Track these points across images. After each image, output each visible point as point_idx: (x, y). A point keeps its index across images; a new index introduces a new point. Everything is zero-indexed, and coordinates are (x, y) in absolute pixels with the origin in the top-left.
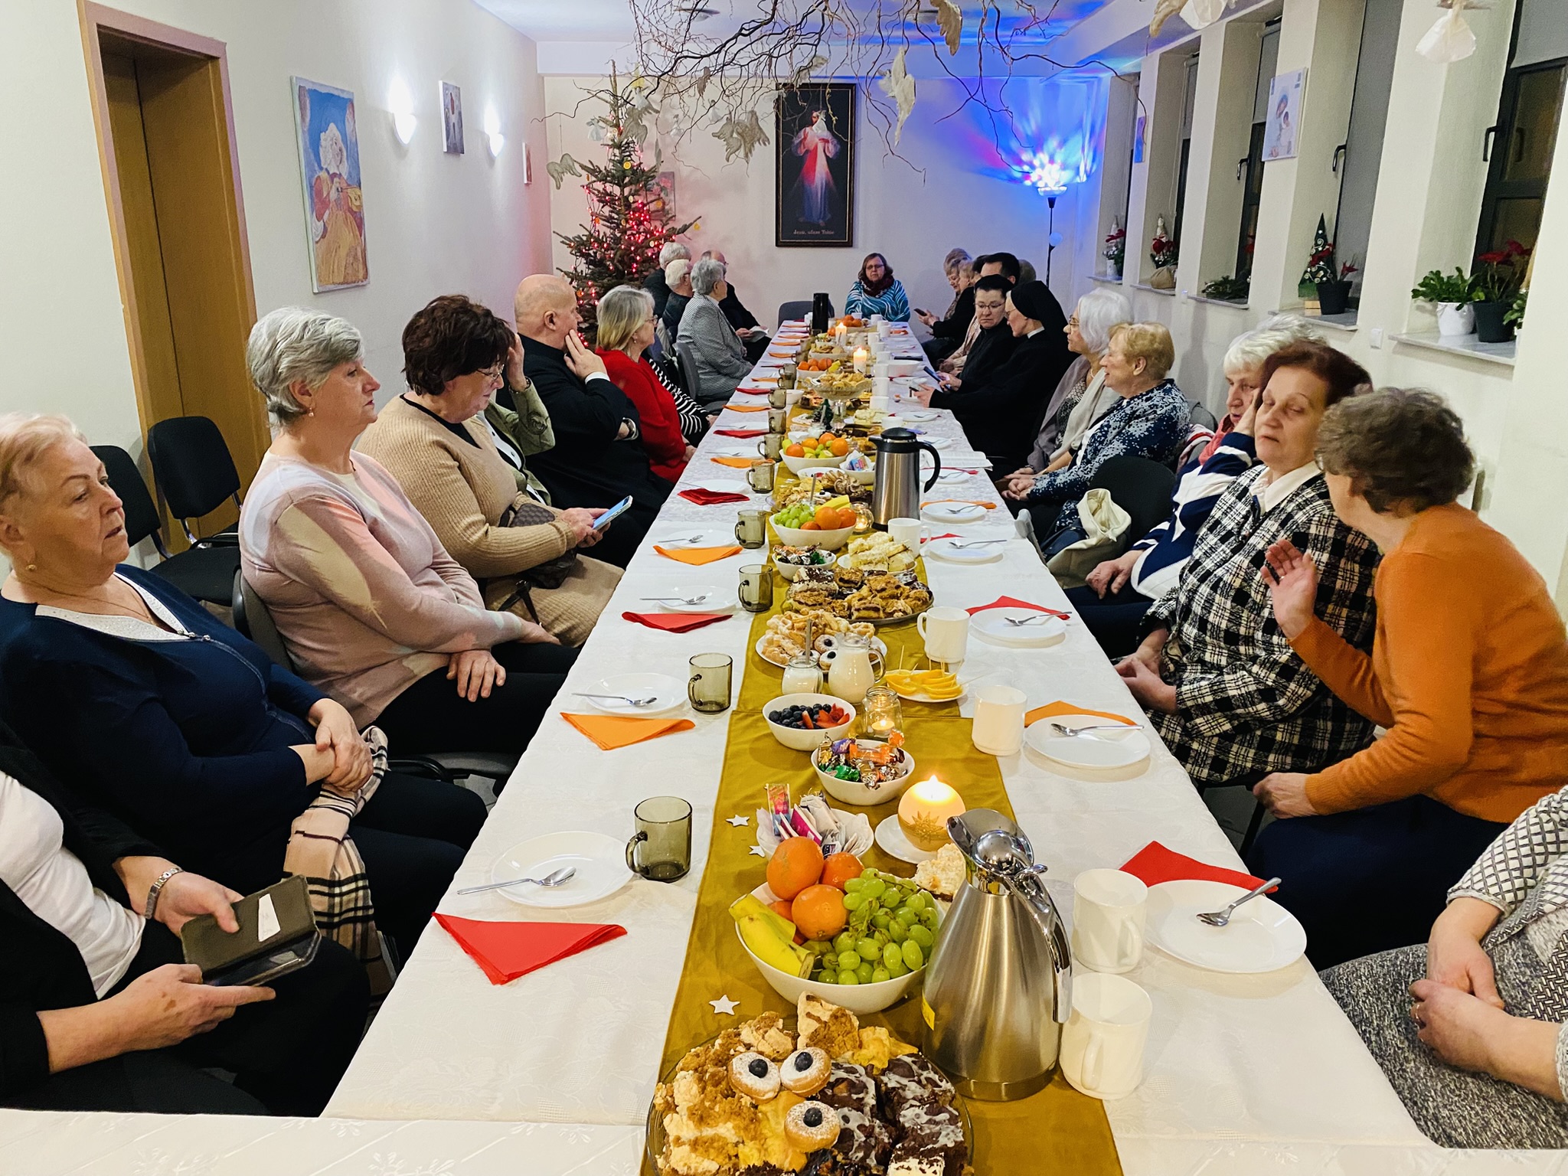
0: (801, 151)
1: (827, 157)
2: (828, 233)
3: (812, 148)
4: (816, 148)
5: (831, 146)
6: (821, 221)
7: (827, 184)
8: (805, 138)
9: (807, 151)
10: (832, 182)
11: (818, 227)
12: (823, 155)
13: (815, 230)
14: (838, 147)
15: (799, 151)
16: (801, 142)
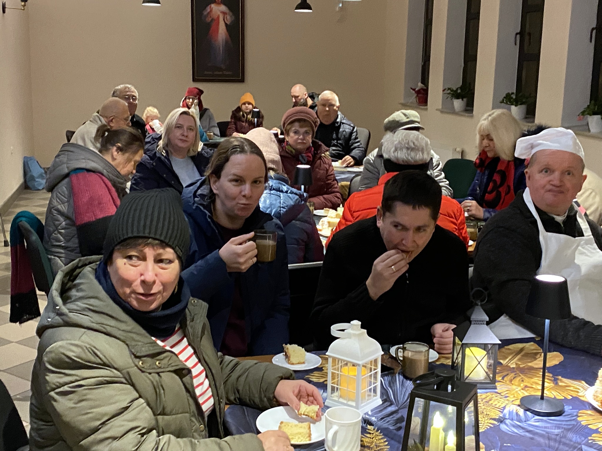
0: (209, 20)
1: (226, 24)
2: (227, 73)
3: (215, 17)
4: (218, 17)
5: (228, 17)
6: (223, 66)
7: (227, 42)
8: (211, 11)
9: (212, 20)
10: (229, 40)
11: (220, 69)
12: (223, 22)
13: (219, 71)
14: (233, 17)
15: (207, 19)
16: (209, 13)
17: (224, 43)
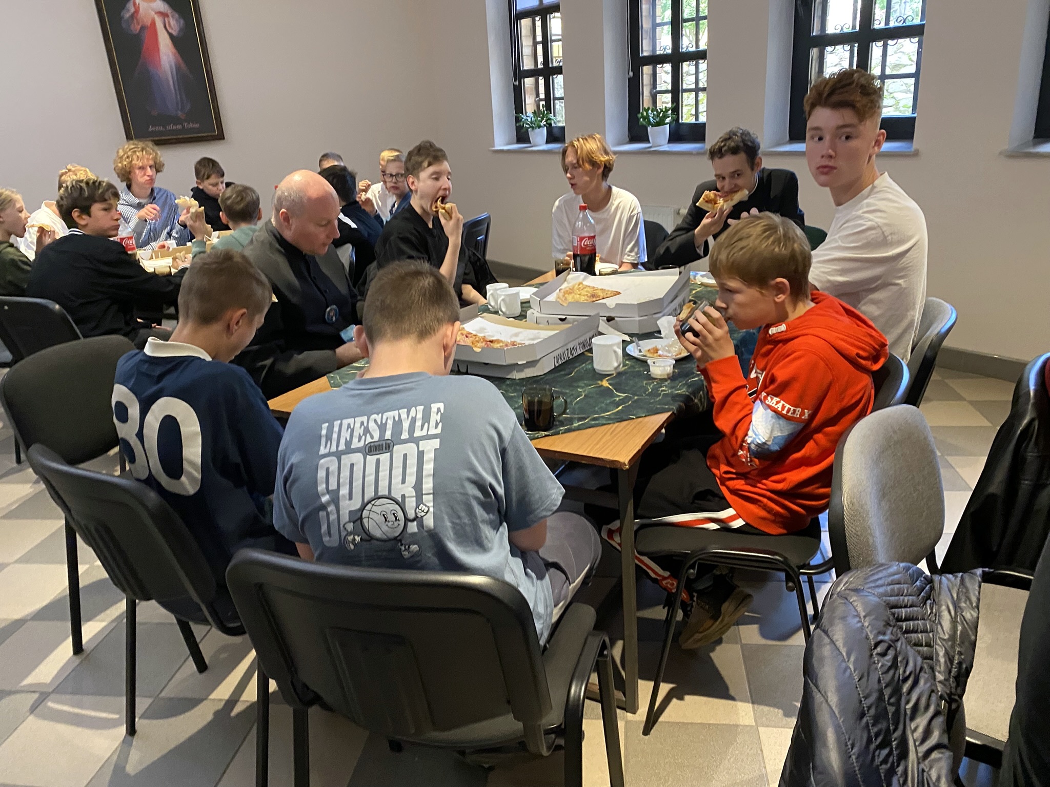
0: (136, 28)
1: (171, 35)
2: (191, 126)
3: (149, 23)
4: (153, 23)
5: (173, 22)
6: (180, 113)
7: (178, 69)
8: (137, 11)
9: (143, 28)
10: (183, 66)
11: (176, 120)
12: (164, 31)
13: (175, 124)
14: (182, 21)
15: (132, 27)
16: (132, 16)
17: (175, 72)
